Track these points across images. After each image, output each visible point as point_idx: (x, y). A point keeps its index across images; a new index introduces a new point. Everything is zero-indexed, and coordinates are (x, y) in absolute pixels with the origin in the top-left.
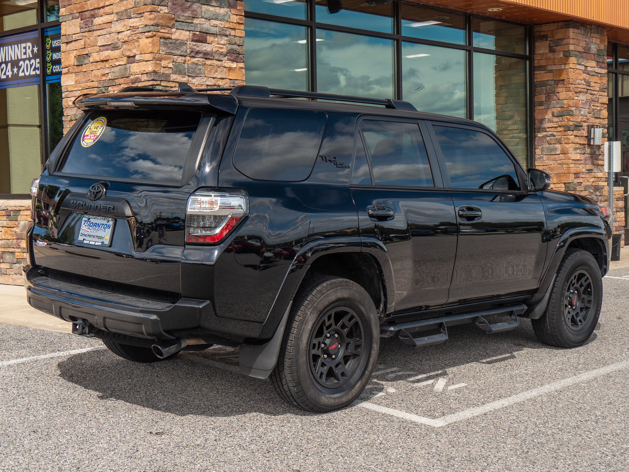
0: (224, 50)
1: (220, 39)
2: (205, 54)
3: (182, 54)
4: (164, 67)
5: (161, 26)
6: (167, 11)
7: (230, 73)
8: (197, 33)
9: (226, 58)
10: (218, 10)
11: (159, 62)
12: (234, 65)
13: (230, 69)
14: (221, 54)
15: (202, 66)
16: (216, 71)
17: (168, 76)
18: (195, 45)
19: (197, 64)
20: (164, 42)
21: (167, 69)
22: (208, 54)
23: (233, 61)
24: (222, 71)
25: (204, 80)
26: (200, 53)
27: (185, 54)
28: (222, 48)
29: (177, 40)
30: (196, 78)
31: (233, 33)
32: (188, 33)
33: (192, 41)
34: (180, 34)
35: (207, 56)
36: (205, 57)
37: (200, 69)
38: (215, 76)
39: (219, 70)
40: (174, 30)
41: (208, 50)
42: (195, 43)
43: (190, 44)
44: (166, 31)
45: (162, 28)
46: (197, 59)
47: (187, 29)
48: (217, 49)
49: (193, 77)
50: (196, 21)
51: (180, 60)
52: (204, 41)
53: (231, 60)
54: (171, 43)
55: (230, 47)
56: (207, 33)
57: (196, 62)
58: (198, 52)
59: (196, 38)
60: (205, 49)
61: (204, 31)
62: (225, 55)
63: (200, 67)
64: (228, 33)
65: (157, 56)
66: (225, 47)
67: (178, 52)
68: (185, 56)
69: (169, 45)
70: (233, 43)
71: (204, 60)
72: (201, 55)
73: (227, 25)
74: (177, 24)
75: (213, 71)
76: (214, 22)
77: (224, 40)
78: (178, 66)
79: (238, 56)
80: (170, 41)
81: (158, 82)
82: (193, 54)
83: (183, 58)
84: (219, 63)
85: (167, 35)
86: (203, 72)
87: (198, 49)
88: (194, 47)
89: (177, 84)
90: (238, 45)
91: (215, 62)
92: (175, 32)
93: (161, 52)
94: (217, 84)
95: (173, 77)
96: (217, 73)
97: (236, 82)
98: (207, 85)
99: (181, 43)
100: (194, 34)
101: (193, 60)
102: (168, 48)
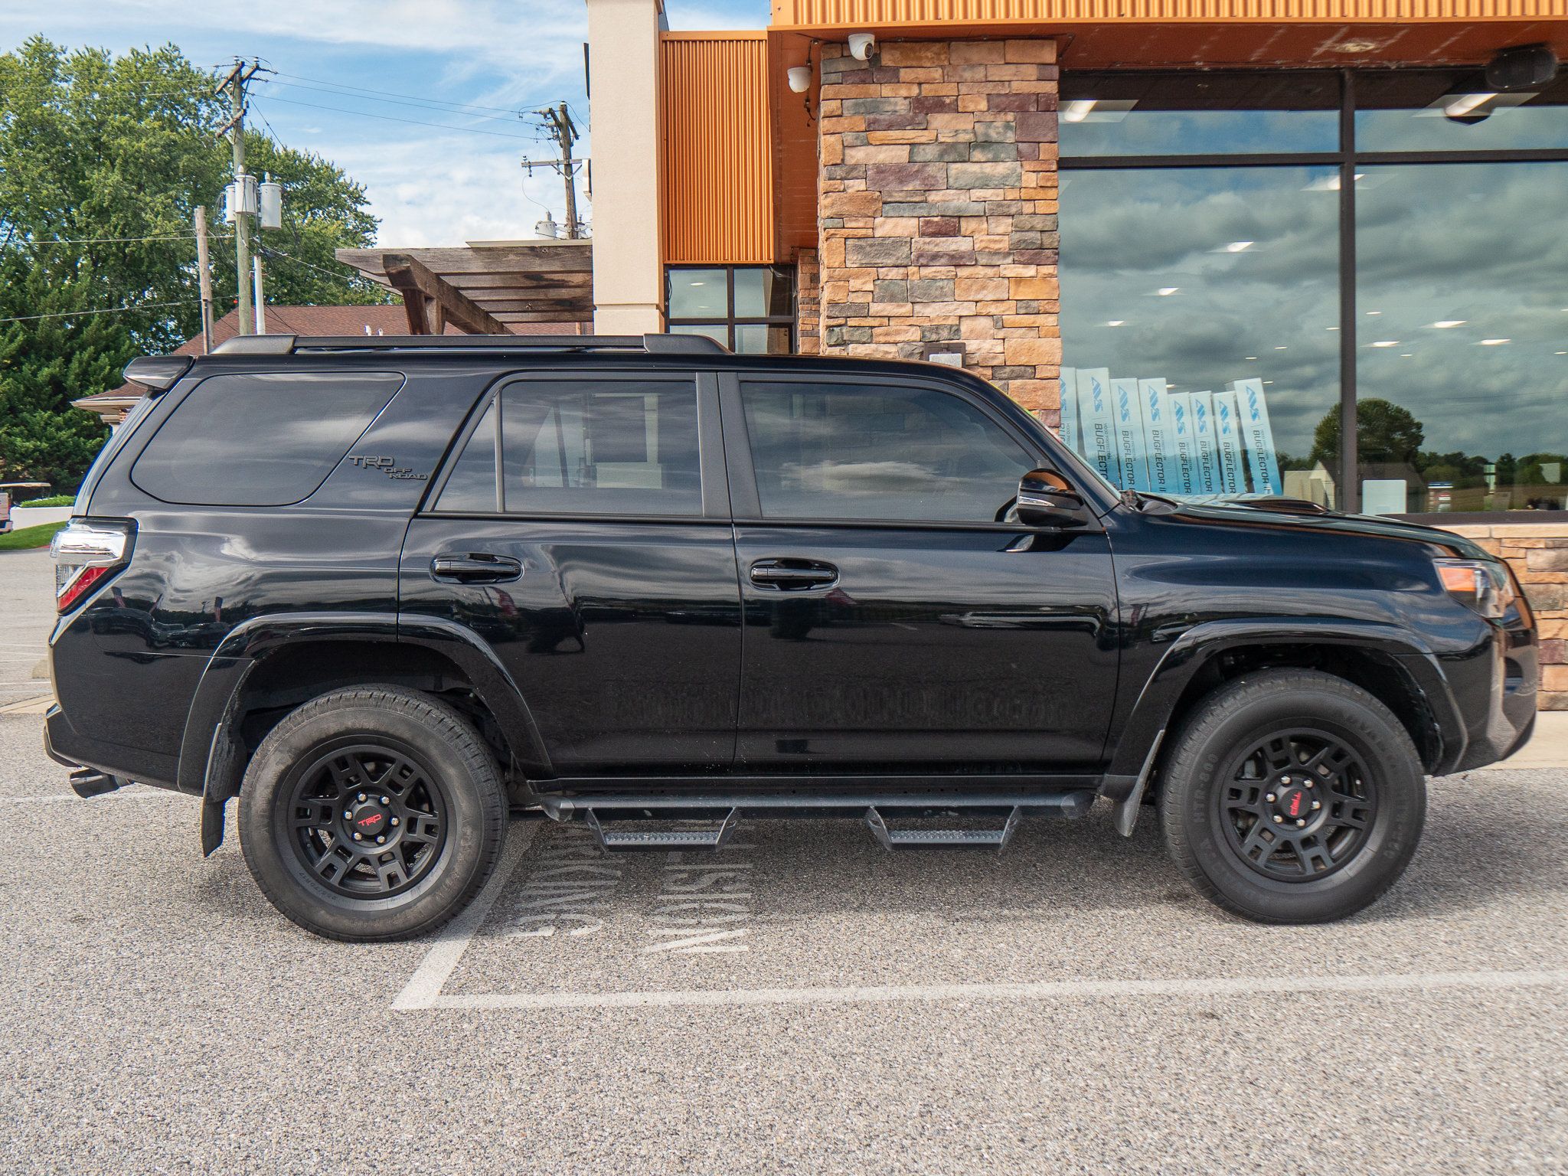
0: (1004, 245)
1: (993, 225)
2: (952, 257)
3: (899, 262)
4: (853, 292)
5: (848, 216)
6: (863, 187)
7: (1021, 289)
8: (936, 219)
9: (1010, 260)
10: (988, 168)
11: (841, 283)
12: (1030, 271)
13: (1019, 280)
14: (996, 253)
15: (946, 282)
16: (983, 288)
17: (864, 306)
18: (929, 243)
19: (934, 279)
20: (855, 246)
21: (860, 294)
22: (963, 257)
23: (1027, 263)
24: (997, 287)
25: (952, 307)
26: (942, 257)
27: (905, 262)
28: (1000, 241)
29: (884, 238)
30: (934, 305)
31: (1028, 208)
32: (915, 221)
33: (923, 235)
34: (896, 226)
35: (957, 260)
36: (954, 262)
37: (942, 288)
38: (979, 297)
39: (992, 284)
40: (879, 220)
41: (963, 248)
42: (928, 239)
43: (919, 242)
44: (861, 224)
45: (850, 221)
46: (934, 269)
47: (911, 214)
48: (983, 245)
49: (926, 304)
50: (933, 197)
51: (895, 274)
52: (954, 232)
53: (1020, 263)
54: (871, 246)
55: (1017, 236)
56: (960, 217)
57: (930, 276)
58: (935, 257)
59: (930, 230)
60: (953, 247)
61: (950, 213)
62: (1008, 254)
63: (941, 284)
64: (1013, 210)
65: (836, 273)
66: (1006, 238)
67: (890, 262)
68: (906, 266)
69: (868, 249)
70: (1026, 228)
71: (952, 268)
72: (943, 261)
73: (1012, 194)
74: (887, 207)
75: (974, 288)
76: (977, 194)
77: (1004, 225)
78: (888, 285)
79: (1039, 254)
80: (870, 241)
81: (841, 321)
82: (922, 261)
83: (902, 270)
84: (990, 272)
85: (863, 232)
86: (950, 293)
87: (936, 249)
88: (926, 247)
89: (886, 320)
90: (1041, 231)
91: (980, 271)
92: (882, 225)
93: (849, 264)
94: (984, 312)
95: (875, 308)
96: (985, 292)
97: (1035, 304)
98: (960, 317)
99: (898, 242)
100: (927, 223)
101: (925, 271)
102: (867, 255)
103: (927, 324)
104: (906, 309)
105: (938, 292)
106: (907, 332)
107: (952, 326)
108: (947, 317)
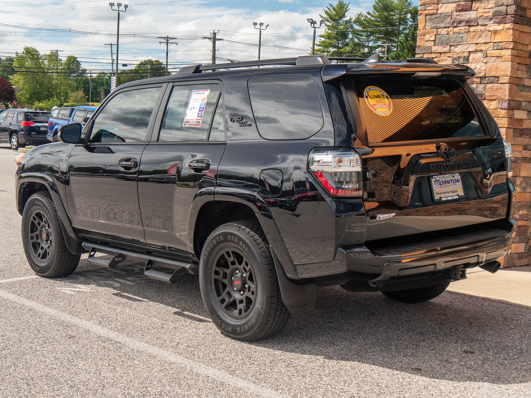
0: (490, 14)
1: (487, 4)
2: (467, 22)
3: (446, 25)
4: (427, 41)
5: (427, 4)
7: (497, 36)
8: (462, 3)
9: (492, 22)
11: (422, 37)
12: (500, 27)
13: (495, 32)
14: (487, 18)
15: (464, 34)
16: (480, 36)
17: (430, 48)
18: (458, 15)
19: (459, 33)
20: (430, 18)
21: (429, 42)
22: (472, 22)
23: (499, 23)
24: (486, 36)
25: (466, 47)
26: (463, 22)
27: (448, 25)
28: (489, 12)
29: (441, 14)
30: (458, 46)
32: (454, 5)
33: (456, 11)
34: (446, 7)
35: (469, 23)
36: (468, 24)
37: (462, 38)
38: (477, 42)
39: (484, 34)
40: (440, 5)
41: (472, 17)
42: (458, 13)
43: (455, 15)
44: (432, 8)
45: (428, 6)
46: (459, 28)
47: (452, 1)
48: (481, 14)
49: (456, 46)
51: (444, 31)
52: (469, 9)
53: (497, 23)
54: (436, 18)
55: (496, 9)
56: (472, 1)
57: (458, 32)
58: (460, 22)
59: (459, 9)
60: (468, 16)
62: (491, 19)
63: (462, 35)
65: (421, 32)
66: (492, 10)
67: (442, 25)
68: (448, 27)
69: (435, 20)
70: (500, 4)
71: (467, 27)
72: (464, 24)
75: (476, 37)
77: (491, 4)
78: (441, 37)
79: (505, 17)
80: (435, 16)
81: (421, 55)
82: (455, 24)
83: (447, 29)
84: (483, 28)
85: (432, 11)
86: (465, 40)
87: (462, 18)
88: (457, 17)
89: (439, 55)
90: (508, 6)
91: (479, 28)
92: (441, 7)
93: (427, 28)
94: (479, 49)
95: (434, 49)
96: (481, 39)
97: (501, 44)
98: (470, 52)
99: (447, 16)
100: (458, 5)
101: (456, 30)
102: (434, 23)
103: (455, 56)
104: (447, 49)
105: (460, 40)
106: (446, 60)
107: (465, 57)
108: (463, 52)
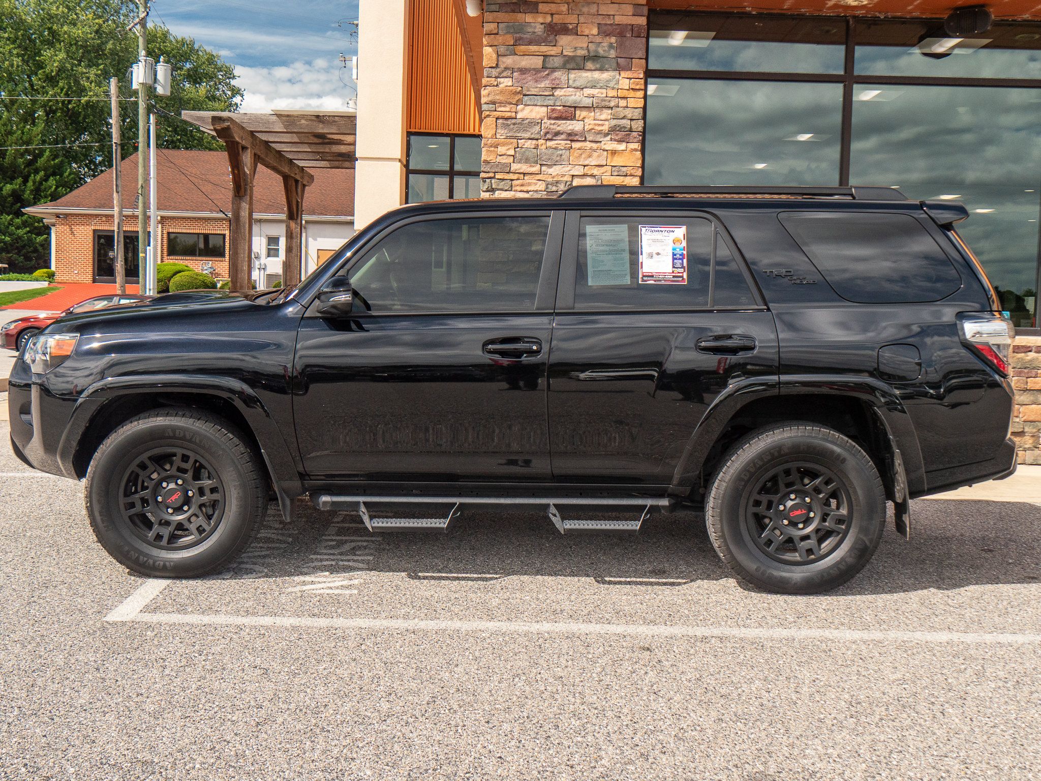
0: (605, 128)
1: (598, 114)
2: (569, 134)
3: (533, 136)
4: (500, 155)
5: (499, 103)
6: (510, 83)
7: (616, 158)
8: (559, 108)
9: (609, 138)
10: (597, 75)
11: (493, 149)
12: (622, 146)
13: (614, 152)
14: (600, 132)
15: (564, 151)
16: (590, 156)
17: (507, 165)
18: (554, 124)
19: (556, 149)
20: (503, 124)
21: (505, 157)
22: (577, 135)
23: (620, 141)
24: (599, 156)
25: (568, 169)
26: (562, 134)
27: (537, 137)
28: (602, 125)
29: (523, 120)
30: (555, 167)
31: (623, 103)
32: (545, 109)
33: (550, 118)
34: (531, 111)
36: (571, 138)
37: (561, 155)
38: (586, 163)
39: (595, 154)
40: (520, 107)
41: (576, 129)
42: (553, 122)
43: (547, 123)
44: (508, 109)
45: (500, 106)
46: (556, 142)
47: (542, 104)
48: (591, 127)
49: (550, 166)
50: (558, 93)
51: (529, 144)
52: (573, 118)
53: (615, 140)
54: (514, 124)
55: (614, 122)
56: (575, 107)
57: (554, 146)
58: (557, 134)
59: (555, 115)
60: (570, 127)
61: (568, 104)
62: (606, 135)
63: (560, 152)
64: (612, 104)
65: (489, 142)
66: (607, 123)
67: (527, 135)
68: (537, 139)
69: (512, 126)
70: (621, 117)
71: (569, 142)
72: (563, 137)
73: (612, 93)
74: (526, 98)
75: (583, 156)
76: (587, 91)
77: (606, 114)
78: (525, 152)
79: (629, 135)
80: (514, 121)
81: (491, 175)
82: (549, 136)
83: (534, 142)
84: (595, 146)
85: (509, 114)
86: (566, 159)
87: (559, 128)
88: (552, 127)
89: (522, 176)
90: (631, 120)
91: (588, 145)
92: (522, 110)
93: (498, 136)
94: (589, 173)
95: (515, 167)
96: (590, 159)
97: (624, 169)
98: (573, 176)
99: (533, 123)
100: (553, 110)
101: (549, 144)
102: (511, 130)
103: (550, 180)
104: (536, 169)
105: (558, 158)
106: (536, 184)
107: (566, 182)
108: (563, 176)
